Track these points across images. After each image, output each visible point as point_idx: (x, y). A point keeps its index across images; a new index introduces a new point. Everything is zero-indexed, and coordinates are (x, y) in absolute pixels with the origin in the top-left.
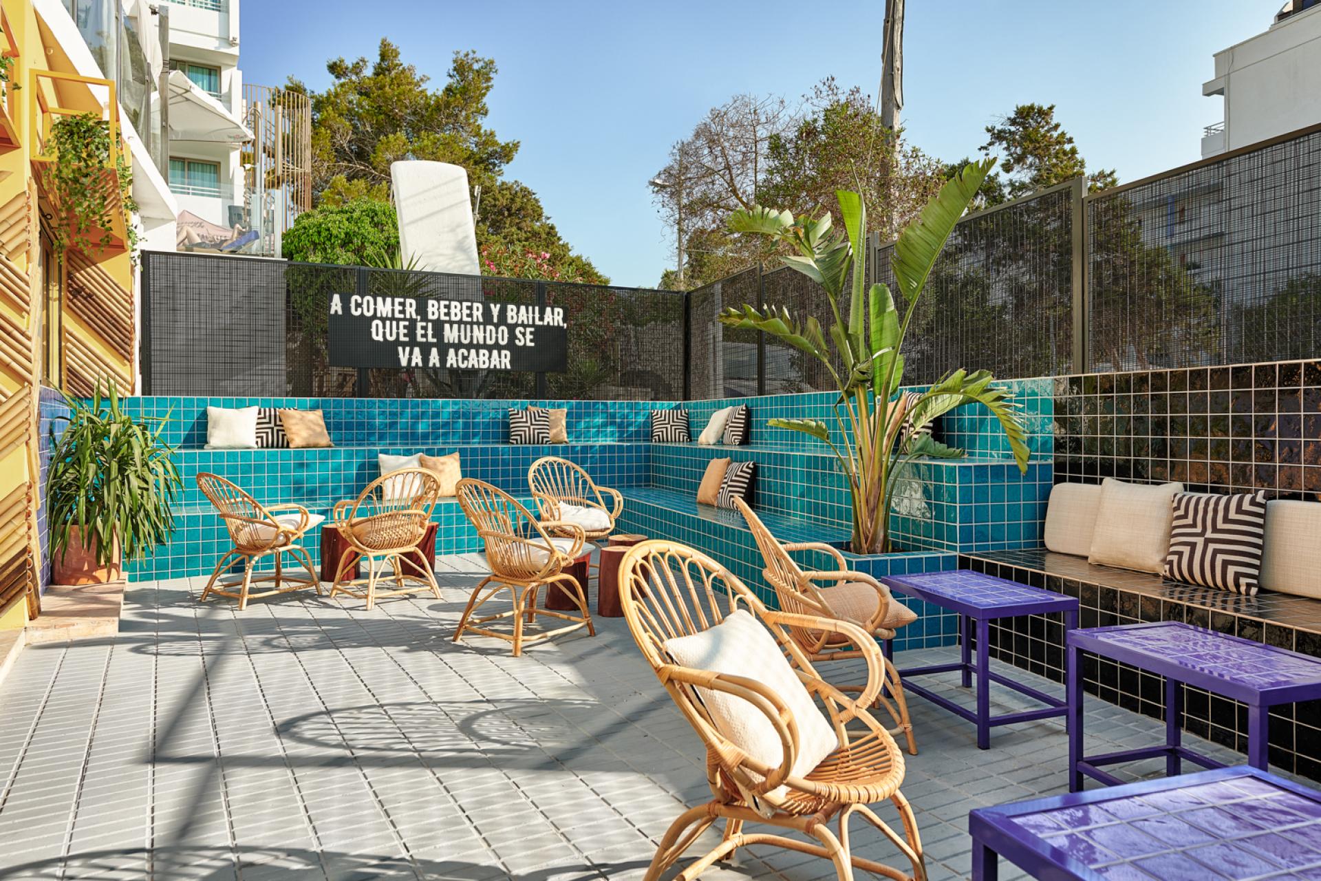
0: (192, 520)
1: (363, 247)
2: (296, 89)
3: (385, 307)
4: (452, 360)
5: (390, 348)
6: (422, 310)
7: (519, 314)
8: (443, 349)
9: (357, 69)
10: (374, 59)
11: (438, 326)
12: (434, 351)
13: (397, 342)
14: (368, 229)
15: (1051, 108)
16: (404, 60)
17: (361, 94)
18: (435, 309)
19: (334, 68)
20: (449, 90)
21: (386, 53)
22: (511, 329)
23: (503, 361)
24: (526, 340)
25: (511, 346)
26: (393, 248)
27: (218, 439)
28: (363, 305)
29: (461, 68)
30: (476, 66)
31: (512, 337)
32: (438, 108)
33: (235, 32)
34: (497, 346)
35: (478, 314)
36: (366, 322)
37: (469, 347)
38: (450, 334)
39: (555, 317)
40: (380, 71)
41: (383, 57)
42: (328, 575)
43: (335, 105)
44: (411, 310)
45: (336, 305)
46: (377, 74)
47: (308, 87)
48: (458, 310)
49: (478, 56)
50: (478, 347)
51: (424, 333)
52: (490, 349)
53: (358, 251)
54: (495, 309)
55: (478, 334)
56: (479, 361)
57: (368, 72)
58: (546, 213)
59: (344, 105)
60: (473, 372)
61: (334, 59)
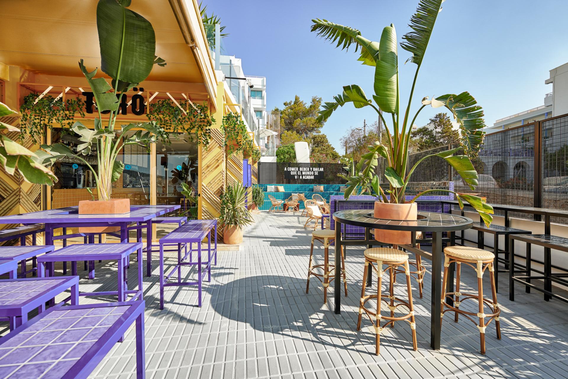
0: (266, 202)
1: (290, 154)
2: (277, 110)
3: (293, 169)
4: (304, 177)
5: (294, 176)
6: (299, 170)
7: (315, 169)
8: (302, 176)
9: (290, 103)
10: (294, 100)
11: (302, 172)
12: (301, 176)
13: (295, 175)
14: (291, 150)
15: (446, 114)
16: (301, 100)
17: (291, 109)
18: (301, 169)
19: (285, 104)
20: (311, 107)
21: (297, 99)
22: (314, 172)
23: (312, 177)
24: (316, 174)
25: (314, 175)
26: (295, 157)
27: (268, 190)
28: (290, 169)
29: (314, 101)
30: (317, 100)
31: (314, 173)
32: (308, 111)
33: (265, 103)
34: (312, 175)
35: (308, 170)
36: (290, 172)
37: (307, 175)
38: (304, 173)
39: (322, 169)
40: (295, 103)
41: (296, 100)
42: (284, 210)
43: (285, 113)
44: (297, 169)
45: (285, 169)
46: (294, 104)
47: (279, 109)
48: (305, 169)
49: (318, 97)
50: (308, 175)
51: (299, 173)
52: (310, 175)
53: (289, 155)
54: (311, 169)
55: (308, 173)
56: (308, 177)
57: (293, 103)
58: (329, 141)
59: (287, 113)
60: (307, 180)
61: (285, 102)
